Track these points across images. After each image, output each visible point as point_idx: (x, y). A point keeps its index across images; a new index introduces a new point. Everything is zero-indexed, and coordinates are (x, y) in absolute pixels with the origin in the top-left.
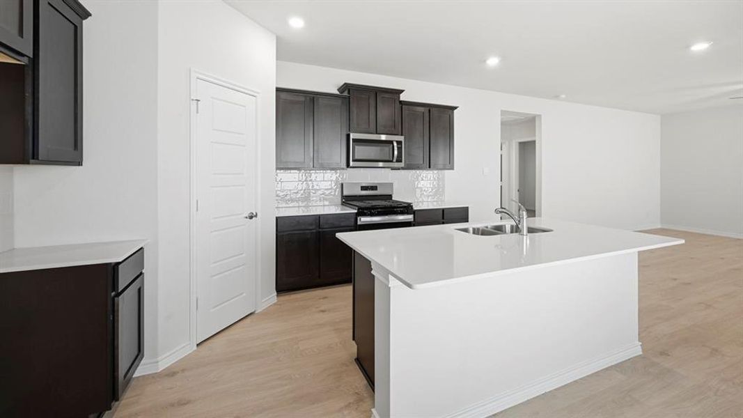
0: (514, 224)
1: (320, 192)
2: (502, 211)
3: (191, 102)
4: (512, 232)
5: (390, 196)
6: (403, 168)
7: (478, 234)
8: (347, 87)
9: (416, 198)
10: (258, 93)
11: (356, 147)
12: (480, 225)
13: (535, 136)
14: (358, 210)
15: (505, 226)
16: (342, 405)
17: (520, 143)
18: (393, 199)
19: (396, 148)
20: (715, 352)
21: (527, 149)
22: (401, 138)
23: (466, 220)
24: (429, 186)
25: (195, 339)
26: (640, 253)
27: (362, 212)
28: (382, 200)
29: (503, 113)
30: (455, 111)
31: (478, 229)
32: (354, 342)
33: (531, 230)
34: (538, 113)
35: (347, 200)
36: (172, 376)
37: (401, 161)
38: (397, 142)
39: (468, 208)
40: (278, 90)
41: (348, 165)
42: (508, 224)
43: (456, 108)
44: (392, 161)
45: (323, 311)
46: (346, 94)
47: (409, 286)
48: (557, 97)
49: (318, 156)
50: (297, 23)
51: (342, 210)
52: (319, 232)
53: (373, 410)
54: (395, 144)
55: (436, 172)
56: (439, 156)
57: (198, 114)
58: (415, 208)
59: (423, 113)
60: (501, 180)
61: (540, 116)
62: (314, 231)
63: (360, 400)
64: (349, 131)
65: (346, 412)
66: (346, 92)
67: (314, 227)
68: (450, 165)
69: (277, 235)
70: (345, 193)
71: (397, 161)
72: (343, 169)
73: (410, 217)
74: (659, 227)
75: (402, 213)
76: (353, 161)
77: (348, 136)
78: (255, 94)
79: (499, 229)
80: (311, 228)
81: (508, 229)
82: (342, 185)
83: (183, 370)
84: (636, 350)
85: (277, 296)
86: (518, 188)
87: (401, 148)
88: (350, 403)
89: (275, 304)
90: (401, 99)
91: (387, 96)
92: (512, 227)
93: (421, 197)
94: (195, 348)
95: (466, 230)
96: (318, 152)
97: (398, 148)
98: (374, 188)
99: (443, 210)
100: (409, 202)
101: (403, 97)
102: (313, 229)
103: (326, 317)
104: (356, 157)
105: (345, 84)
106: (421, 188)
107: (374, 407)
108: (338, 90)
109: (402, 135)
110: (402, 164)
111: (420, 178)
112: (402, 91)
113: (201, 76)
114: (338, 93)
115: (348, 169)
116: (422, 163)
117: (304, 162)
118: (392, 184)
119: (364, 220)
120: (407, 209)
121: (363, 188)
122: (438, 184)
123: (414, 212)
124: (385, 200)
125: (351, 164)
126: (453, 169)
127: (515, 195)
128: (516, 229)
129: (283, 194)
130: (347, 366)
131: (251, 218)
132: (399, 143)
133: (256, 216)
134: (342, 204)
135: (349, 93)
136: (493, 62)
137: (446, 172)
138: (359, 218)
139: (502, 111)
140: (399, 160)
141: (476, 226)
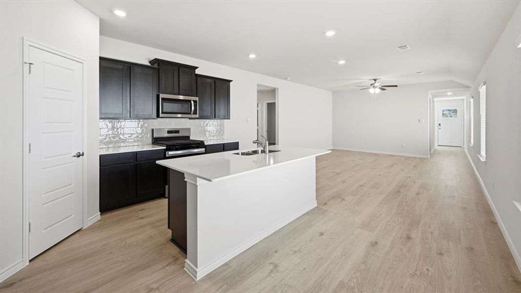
0: (263, 149)
1: (134, 136)
2: (257, 142)
3: (24, 64)
4: (262, 152)
5: (189, 137)
6: (197, 118)
7: (244, 155)
8: (156, 61)
9: (206, 137)
10: (85, 61)
11: (164, 104)
12: (245, 151)
13: (275, 99)
14: (167, 147)
15: (258, 150)
16: (165, 265)
17: (268, 104)
18: (191, 138)
19: (193, 105)
20: (343, 199)
21: (271, 107)
22: (197, 99)
23: (238, 149)
24: (214, 129)
25: (28, 257)
26: (316, 157)
27: (169, 148)
28: (183, 140)
29: (258, 85)
30: (231, 83)
31: (244, 153)
32: (169, 230)
33: (270, 151)
34: (277, 87)
35: (156, 141)
36: (10, 286)
37: (196, 114)
38: (194, 101)
39: (238, 142)
40: (101, 58)
41: (158, 116)
42: (260, 149)
43: (231, 81)
44: (190, 114)
45: (142, 218)
46: (156, 66)
47: (210, 180)
48: (286, 79)
49: (134, 110)
50: (120, 13)
51: (153, 148)
52: (137, 164)
53: (186, 260)
54: (192, 102)
55: (219, 120)
56: (221, 111)
57: (30, 75)
58: (206, 144)
59: (211, 83)
60: (258, 126)
61: (278, 88)
62: (132, 163)
63: (176, 259)
64: (159, 92)
65: (167, 268)
66: (157, 64)
67: (132, 161)
68: (228, 117)
69: (100, 169)
70: (155, 136)
71: (194, 114)
72: (154, 119)
73: (203, 150)
74: (332, 148)
75: (198, 148)
76: (162, 113)
77: (158, 97)
78: (82, 61)
79: (255, 152)
80: (130, 161)
81: (260, 152)
82: (153, 130)
83: (20, 280)
84: (314, 204)
85: (101, 214)
86: (266, 130)
87: (197, 105)
88: (170, 263)
89: (99, 221)
90: (196, 73)
91: (186, 70)
92: (262, 151)
93: (209, 137)
94: (28, 263)
95: (238, 154)
96: (134, 106)
97: (194, 105)
98: (177, 132)
99: (224, 144)
100: (202, 140)
101: (197, 72)
102: (132, 162)
103: (145, 221)
104: (164, 111)
105: (156, 59)
106: (209, 131)
107: (186, 258)
108: (149, 62)
109: (197, 97)
110: (197, 116)
111: (209, 125)
112: (197, 68)
113: (31, 44)
114: (149, 64)
115: (158, 119)
116: (210, 114)
117: (122, 113)
118: (190, 128)
119: (171, 153)
120: (200, 144)
121: (169, 132)
122: (220, 129)
123: (205, 147)
124: (186, 140)
125: (161, 115)
126: (229, 119)
127: (265, 134)
128: (263, 152)
129: (102, 137)
130: (165, 245)
131: (79, 156)
132: (195, 102)
133: (83, 155)
134: (153, 144)
135: (159, 66)
136: (252, 56)
137: (226, 121)
138: (167, 153)
139: (258, 84)
140: (195, 113)
141: (243, 151)
